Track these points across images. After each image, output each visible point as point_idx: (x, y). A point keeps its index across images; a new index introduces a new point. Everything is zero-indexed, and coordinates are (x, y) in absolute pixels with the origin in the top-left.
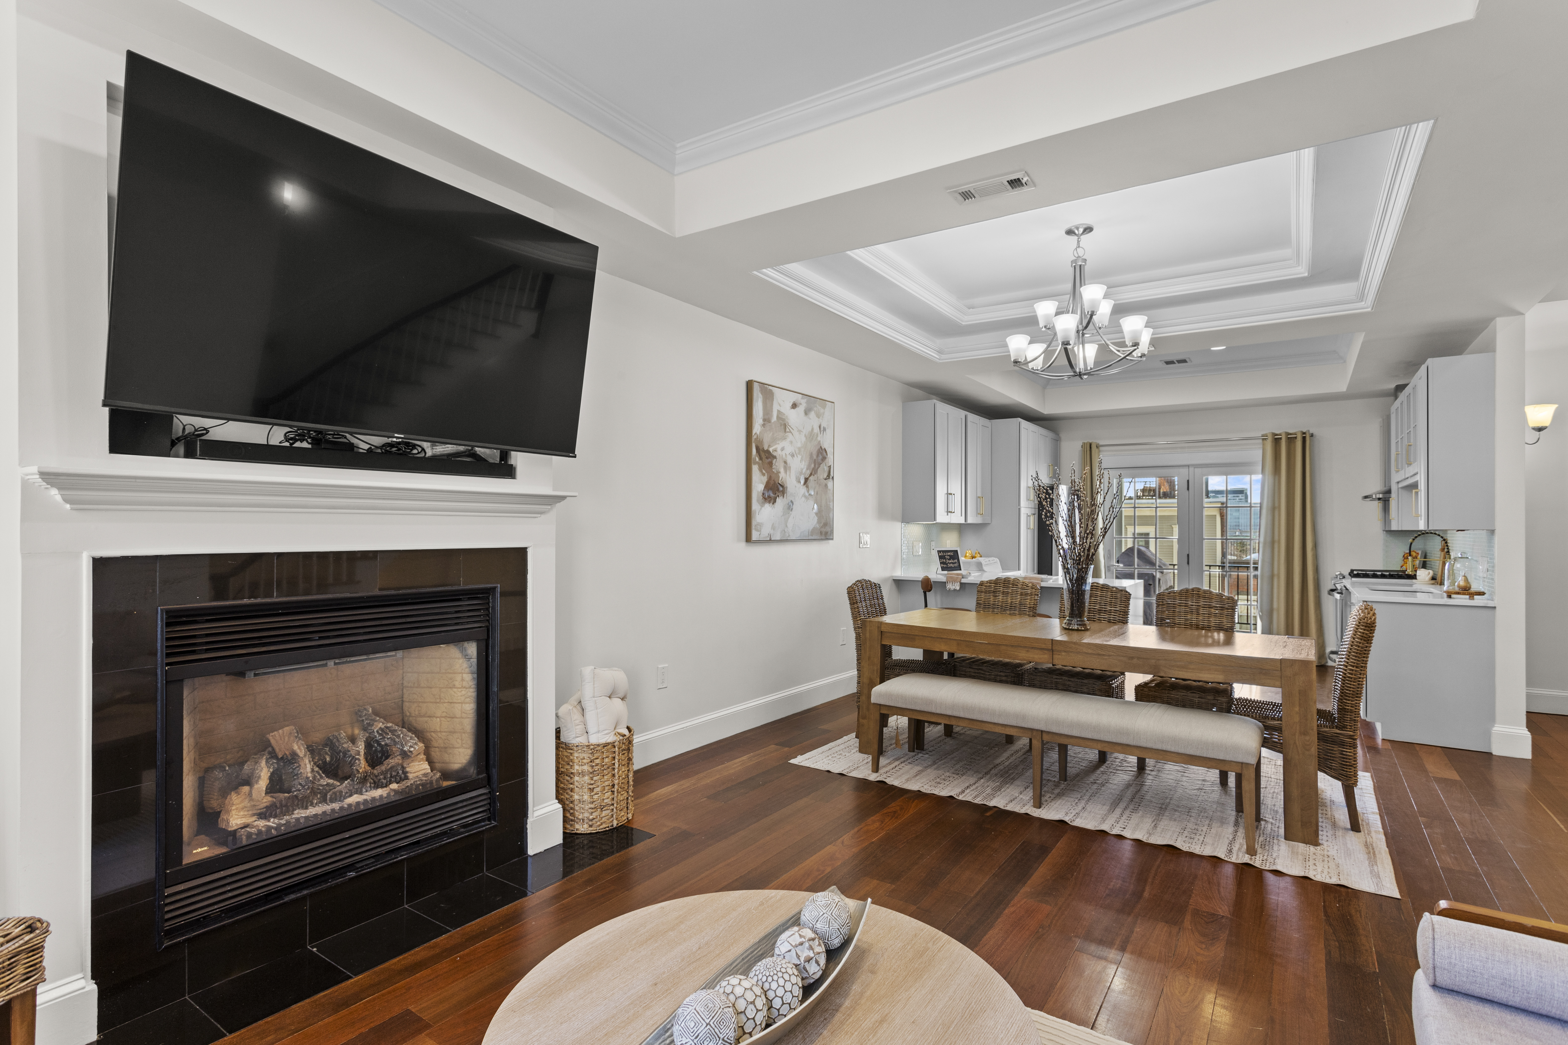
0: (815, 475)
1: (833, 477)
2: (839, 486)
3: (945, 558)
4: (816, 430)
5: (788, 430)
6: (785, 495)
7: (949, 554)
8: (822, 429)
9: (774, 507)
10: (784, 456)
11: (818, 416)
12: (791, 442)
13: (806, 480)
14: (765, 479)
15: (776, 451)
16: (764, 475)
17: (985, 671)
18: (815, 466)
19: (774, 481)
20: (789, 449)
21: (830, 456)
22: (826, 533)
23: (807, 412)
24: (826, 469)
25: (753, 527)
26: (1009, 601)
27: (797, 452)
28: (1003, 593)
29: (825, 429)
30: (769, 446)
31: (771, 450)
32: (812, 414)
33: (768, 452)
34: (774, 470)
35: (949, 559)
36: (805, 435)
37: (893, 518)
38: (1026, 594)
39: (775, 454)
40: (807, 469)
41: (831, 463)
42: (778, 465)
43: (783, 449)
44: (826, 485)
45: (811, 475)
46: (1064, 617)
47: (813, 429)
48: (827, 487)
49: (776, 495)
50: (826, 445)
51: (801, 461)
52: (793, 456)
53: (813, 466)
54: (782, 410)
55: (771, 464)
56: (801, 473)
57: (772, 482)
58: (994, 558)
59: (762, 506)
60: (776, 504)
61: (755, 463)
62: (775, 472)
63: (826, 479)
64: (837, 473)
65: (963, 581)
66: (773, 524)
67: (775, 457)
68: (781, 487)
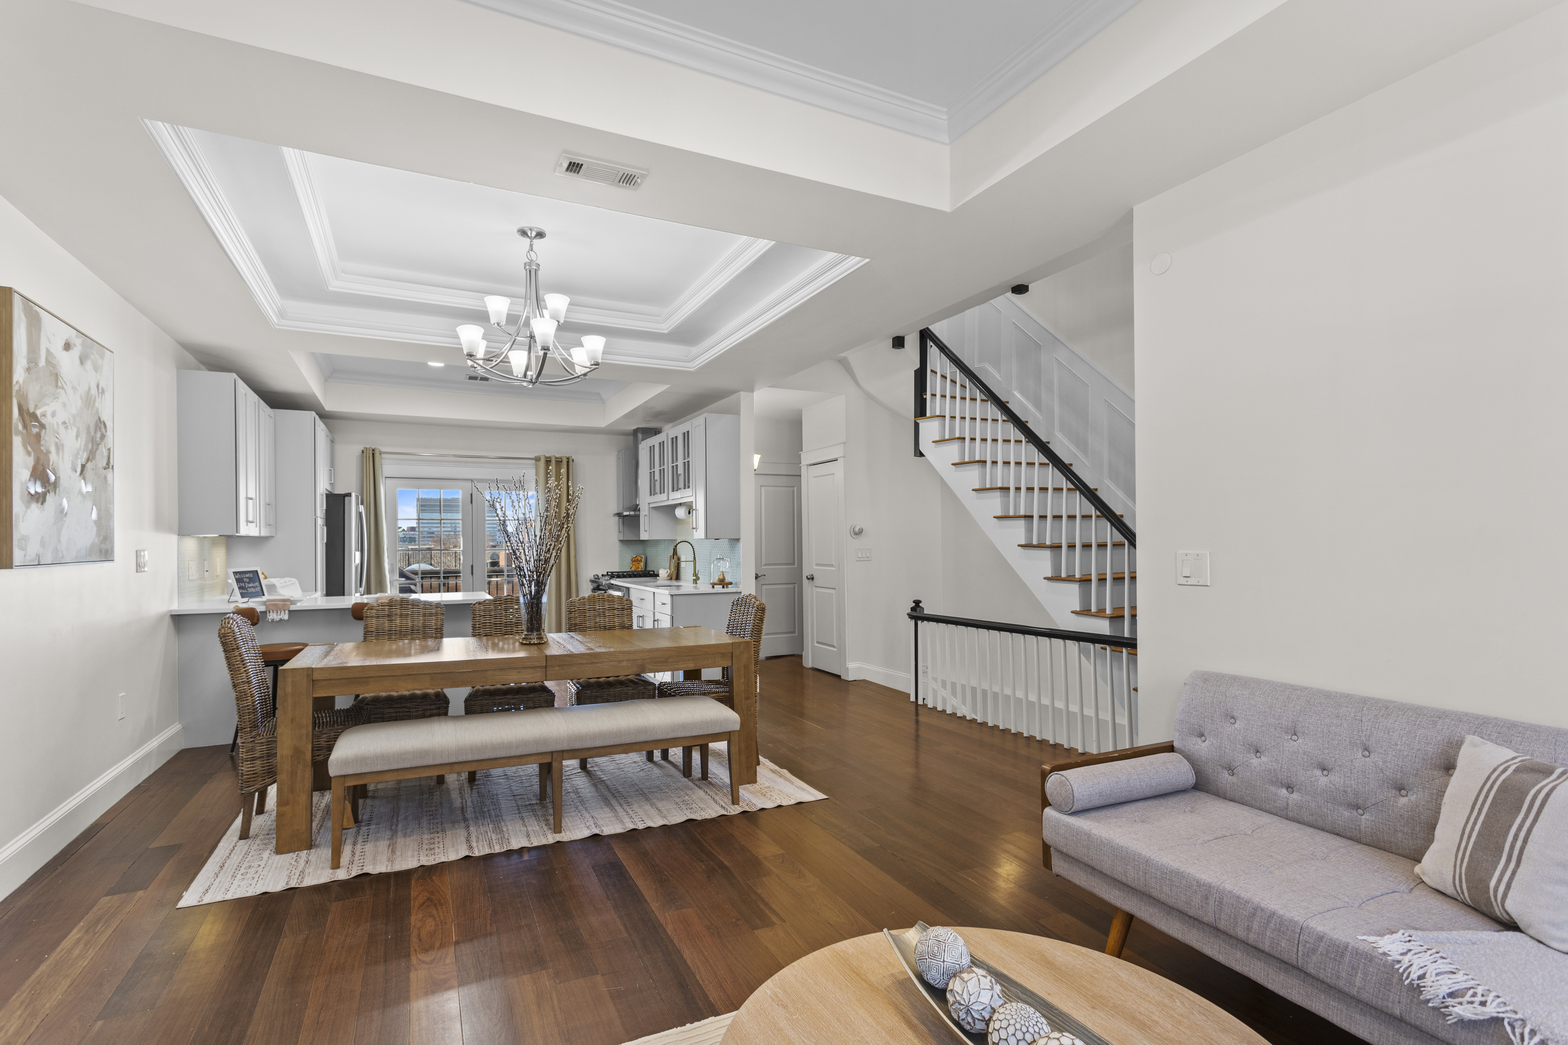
0: (93, 461)
1: (113, 466)
2: (119, 481)
3: (243, 582)
4: (94, 391)
5: (59, 384)
6: (58, 489)
7: (248, 575)
8: (101, 391)
9: (43, 510)
11: (96, 368)
12: (64, 405)
13: (83, 467)
14: (31, 461)
15: (44, 415)
16: (29, 454)
17: (410, 708)
18: (92, 446)
19: (42, 465)
20: (62, 416)
21: (109, 433)
22: (107, 551)
23: (82, 361)
24: (105, 453)
25: (15, 543)
26: (410, 624)
27: (72, 421)
28: (401, 615)
29: (103, 392)
30: (36, 407)
31: (38, 413)
32: (89, 364)
33: (34, 416)
34: (42, 448)
35: (249, 583)
36: (81, 396)
37: (170, 530)
38: (431, 615)
39: (43, 420)
40: (84, 451)
41: (110, 445)
42: (48, 441)
43: (54, 414)
44: (105, 478)
45: (88, 460)
46: (479, 635)
47: (89, 389)
48: (106, 480)
49: (46, 490)
50: (104, 418)
51: (77, 436)
52: (66, 427)
53: (90, 446)
54: (52, 351)
55: (38, 436)
56: (76, 456)
57: (40, 468)
58: (291, 579)
59: (28, 507)
60: (46, 504)
61: (18, 433)
62: (45, 451)
63: (105, 469)
64: (116, 461)
65: (293, 608)
66: (42, 536)
67: (42, 426)
68: (52, 478)
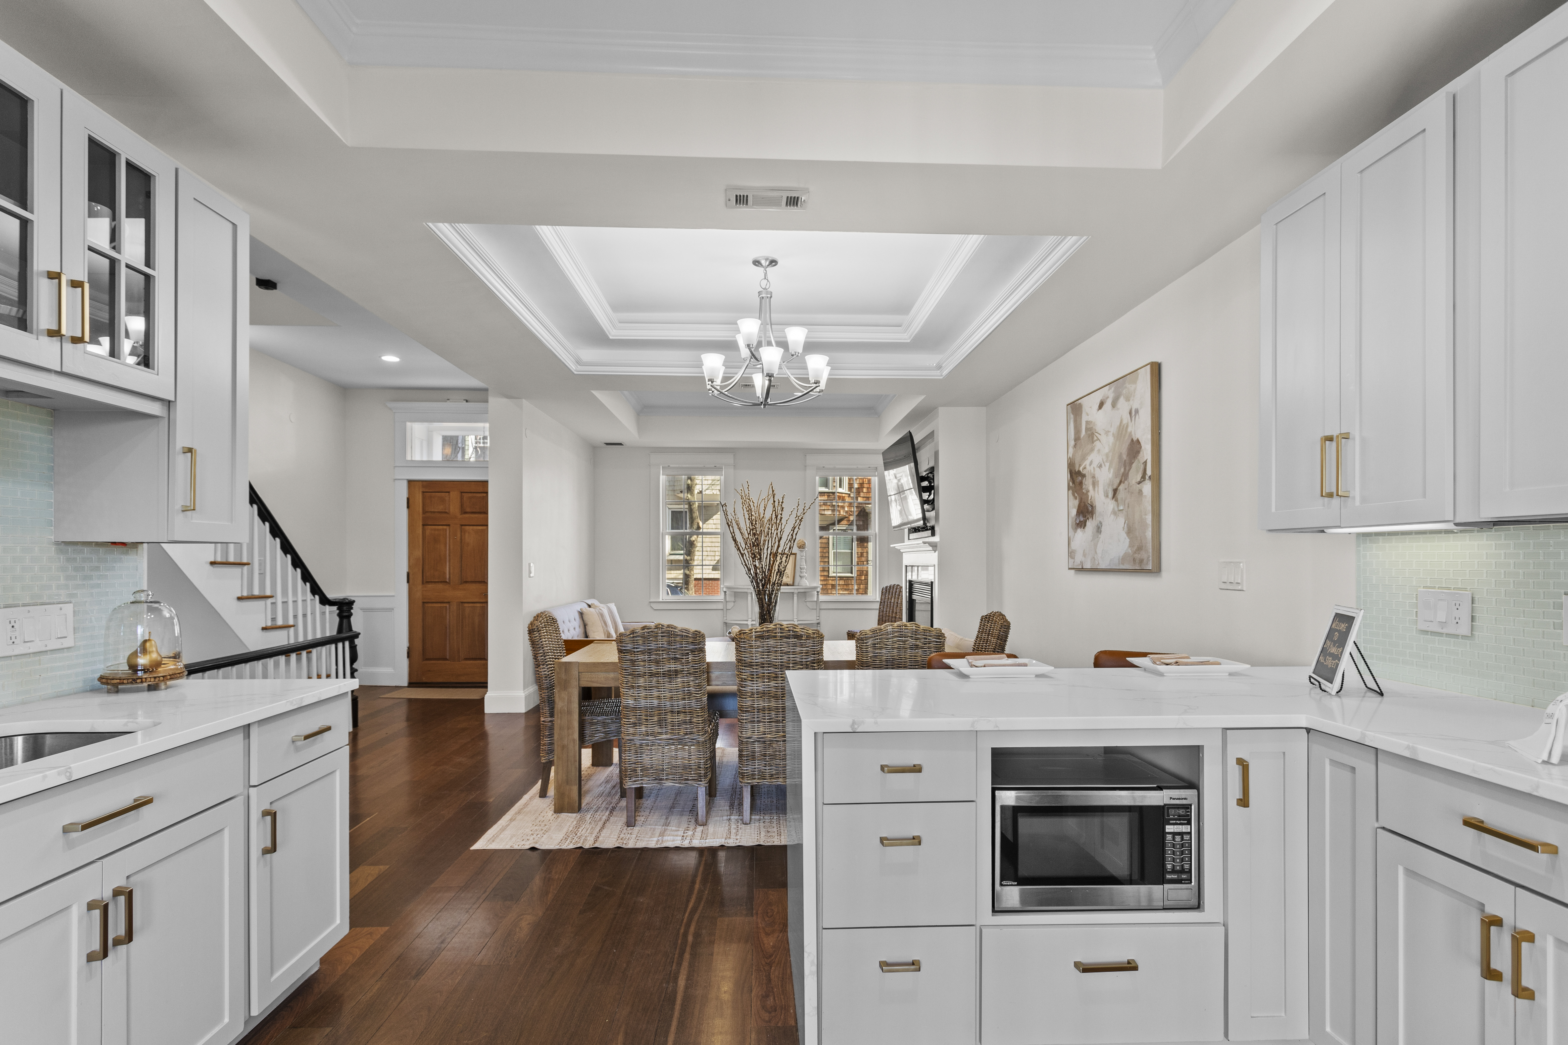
0: (1126, 482)
5: (1098, 437)
6: (1095, 515)
8: (1133, 414)
9: (1085, 532)
10: (1092, 471)
11: (1132, 396)
13: (1115, 491)
14: (1077, 502)
15: (1087, 467)
16: (1076, 498)
18: (1125, 469)
19: (1084, 502)
22: (1141, 561)
23: (1118, 402)
24: (1142, 468)
25: (1070, 554)
27: (1106, 459)
29: (1137, 413)
30: (1080, 466)
31: (1082, 468)
32: (1121, 401)
33: (1081, 472)
34: (1084, 491)
36: (1113, 434)
39: (1085, 471)
40: (1116, 477)
42: (1088, 484)
43: (1092, 463)
45: (1120, 483)
47: (1125, 420)
48: (1142, 494)
49: (1086, 518)
50: (1139, 433)
51: (1108, 469)
52: (1100, 466)
53: (1122, 470)
54: (1092, 417)
55: (1081, 483)
56: (1110, 484)
57: (1082, 504)
59: (1075, 532)
60: (1087, 528)
61: (1070, 488)
62: (1085, 492)
63: (1139, 483)
66: (1084, 550)
67: (1084, 476)
68: (1090, 509)
